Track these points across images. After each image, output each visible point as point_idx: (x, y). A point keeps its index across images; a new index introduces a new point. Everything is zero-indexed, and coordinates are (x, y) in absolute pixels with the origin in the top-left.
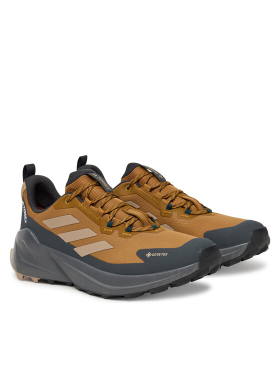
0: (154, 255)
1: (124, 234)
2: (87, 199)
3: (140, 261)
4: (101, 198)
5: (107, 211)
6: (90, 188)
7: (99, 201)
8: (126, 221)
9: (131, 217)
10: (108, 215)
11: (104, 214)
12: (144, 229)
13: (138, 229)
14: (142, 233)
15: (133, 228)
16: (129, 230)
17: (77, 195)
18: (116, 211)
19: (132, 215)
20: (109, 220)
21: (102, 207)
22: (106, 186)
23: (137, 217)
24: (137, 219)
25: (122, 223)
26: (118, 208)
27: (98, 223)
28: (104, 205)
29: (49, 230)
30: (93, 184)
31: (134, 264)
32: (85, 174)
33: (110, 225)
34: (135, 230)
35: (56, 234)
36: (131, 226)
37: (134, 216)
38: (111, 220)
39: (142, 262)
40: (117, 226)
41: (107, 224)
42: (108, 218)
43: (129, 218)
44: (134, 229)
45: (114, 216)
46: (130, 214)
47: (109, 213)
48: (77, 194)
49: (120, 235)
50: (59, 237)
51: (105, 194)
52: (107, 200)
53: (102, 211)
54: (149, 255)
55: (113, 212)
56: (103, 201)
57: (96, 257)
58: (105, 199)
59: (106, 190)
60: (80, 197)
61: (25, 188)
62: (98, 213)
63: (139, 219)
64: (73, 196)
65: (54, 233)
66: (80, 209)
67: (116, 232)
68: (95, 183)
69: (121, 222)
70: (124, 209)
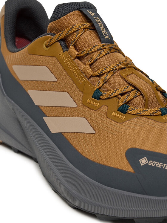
0: (152, 163)
1: (114, 114)
2: (72, 48)
3: (127, 167)
4: (93, 50)
5: (96, 73)
6: (80, 32)
7: (88, 54)
8: (122, 94)
9: (131, 88)
10: (97, 78)
11: (92, 76)
12: (146, 113)
13: (138, 110)
14: (142, 119)
15: (130, 108)
16: (123, 110)
17: (62, 40)
18: (110, 74)
19: (133, 86)
20: (97, 87)
21: (91, 65)
22: (104, 32)
23: (138, 90)
24: (138, 94)
25: (116, 96)
26: (115, 70)
27: (82, 88)
28: (95, 62)
29: (18, 80)
30: (85, 26)
31: (118, 169)
32: (78, 9)
33: (97, 96)
34: (133, 112)
35: (26, 89)
36: (128, 103)
37: (136, 88)
38: (100, 88)
39: (131, 170)
40: (106, 99)
41: (92, 93)
42: (97, 83)
43: (127, 90)
44: (132, 110)
45: (106, 83)
46: (130, 84)
47: (99, 76)
48: (60, 38)
49: (109, 116)
50: (28, 93)
51: (99, 45)
52: (101, 55)
53: (89, 71)
54: (143, 161)
55: (105, 75)
56: (94, 56)
57: (69, 139)
58: (98, 52)
59: (102, 39)
60: (65, 42)
61: (4, 13)
62: (84, 72)
63: (141, 94)
64: (54, 40)
65: (24, 86)
66: (60, 61)
67: (104, 109)
68: (88, 25)
69: (114, 94)
70: (124, 73)
